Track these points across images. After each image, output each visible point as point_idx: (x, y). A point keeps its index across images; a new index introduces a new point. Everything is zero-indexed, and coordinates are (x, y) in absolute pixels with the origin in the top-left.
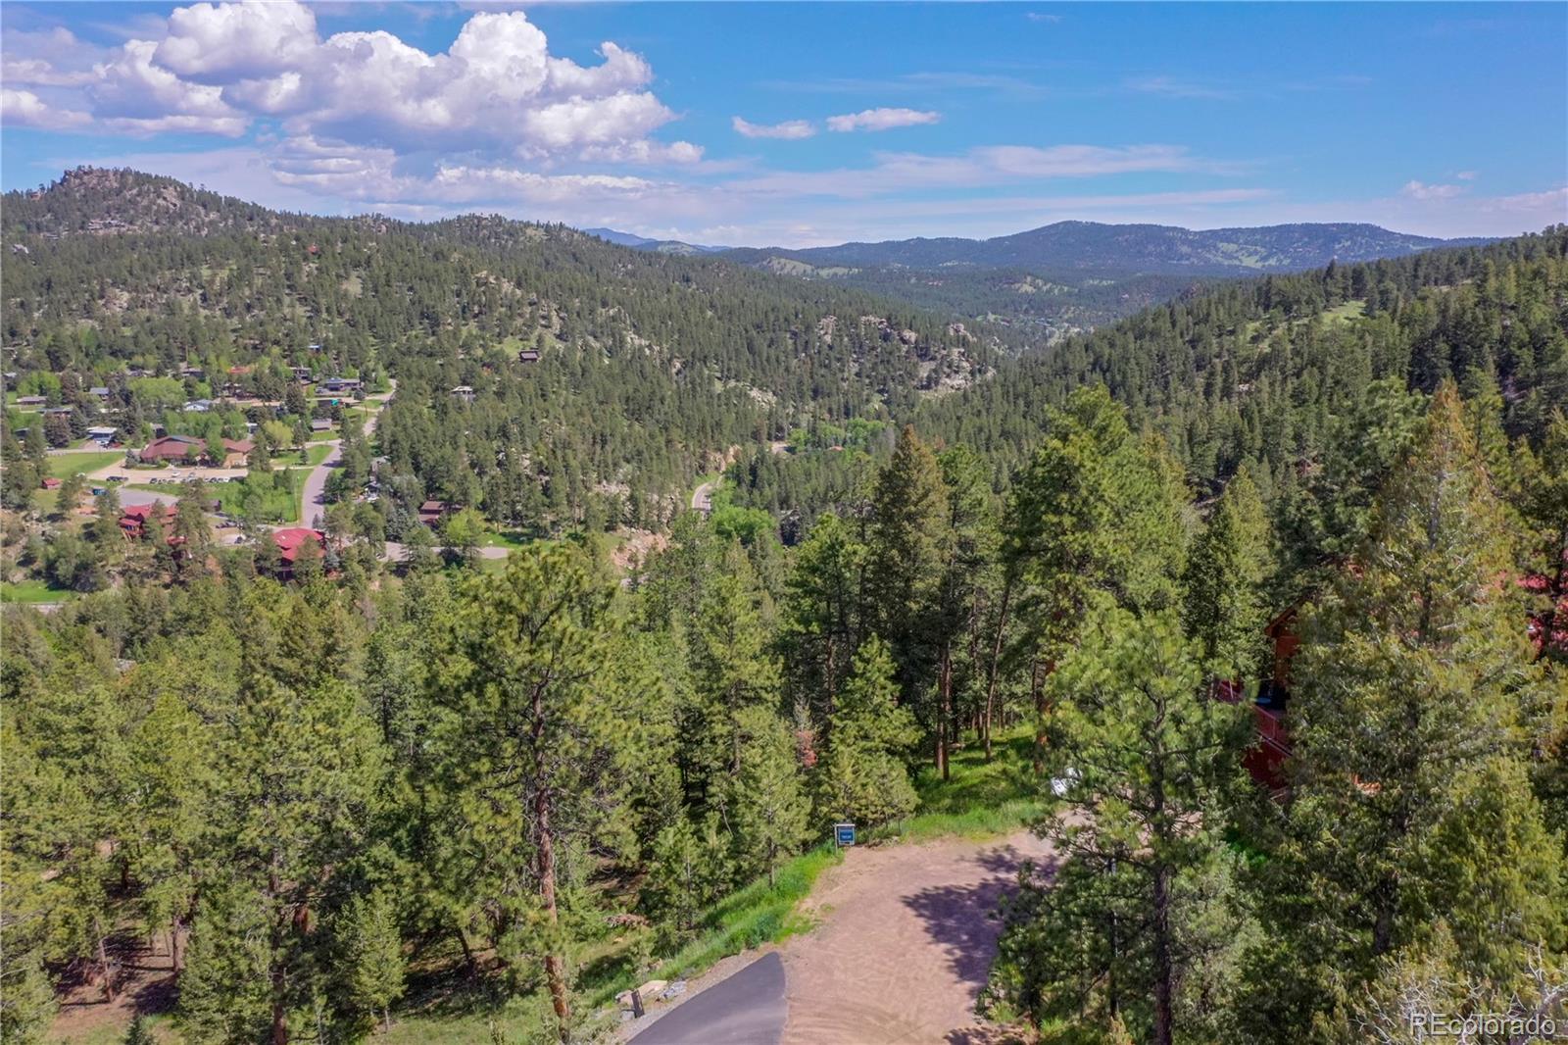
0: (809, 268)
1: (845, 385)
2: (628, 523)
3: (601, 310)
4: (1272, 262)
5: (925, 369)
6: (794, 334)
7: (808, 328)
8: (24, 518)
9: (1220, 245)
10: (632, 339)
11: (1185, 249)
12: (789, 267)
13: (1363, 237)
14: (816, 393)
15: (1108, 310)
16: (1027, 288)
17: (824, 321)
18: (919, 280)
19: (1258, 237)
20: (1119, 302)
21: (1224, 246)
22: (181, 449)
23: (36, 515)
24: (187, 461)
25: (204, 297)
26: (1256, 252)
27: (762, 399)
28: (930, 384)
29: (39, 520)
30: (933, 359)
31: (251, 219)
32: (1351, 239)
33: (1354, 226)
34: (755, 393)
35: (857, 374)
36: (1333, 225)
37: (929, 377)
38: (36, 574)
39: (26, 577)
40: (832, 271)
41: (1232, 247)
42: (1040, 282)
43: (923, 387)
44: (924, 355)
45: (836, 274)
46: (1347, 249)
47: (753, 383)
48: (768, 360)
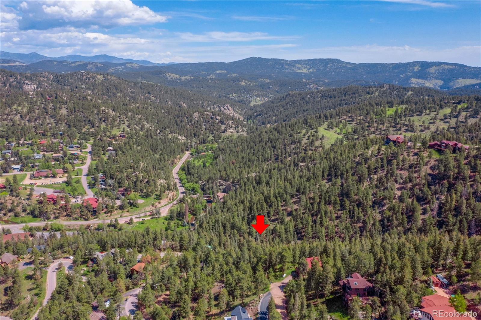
0: (178, 76)
1: (202, 132)
2: (167, 190)
3: (136, 116)
4: (311, 70)
5: (223, 127)
6: (187, 117)
7: (191, 116)
8: (19, 199)
9: (296, 65)
10: (147, 125)
11: (287, 67)
12: (172, 76)
13: (336, 63)
14: (195, 135)
15: (266, 92)
16: (243, 84)
17: (195, 114)
18: (212, 81)
19: (307, 62)
20: (269, 88)
21: (297, 65)
22: (45, 174)
23: (23, 199)
24: (47, 177)
25: (21, 116)
26: (306, 67)
27: (182, 139)
28: (225, 131)
29: (24, 200)
30: (225, 124)
31: (11, 76)
32: (332, 63)
33: (333, 59)
34: (179, 137)
35: (205, 129)
36: (327, 59)
37: (224, 129)
38: (28, 214)
39: (25, 215)
40: (185, 78)
41: (300, 66)
42: (247, 81)
43: (223, 132)
44: (223, 123)
45: (186, 79)
46: (331, 67)
47: (179, 134)
48: (181, 127)
